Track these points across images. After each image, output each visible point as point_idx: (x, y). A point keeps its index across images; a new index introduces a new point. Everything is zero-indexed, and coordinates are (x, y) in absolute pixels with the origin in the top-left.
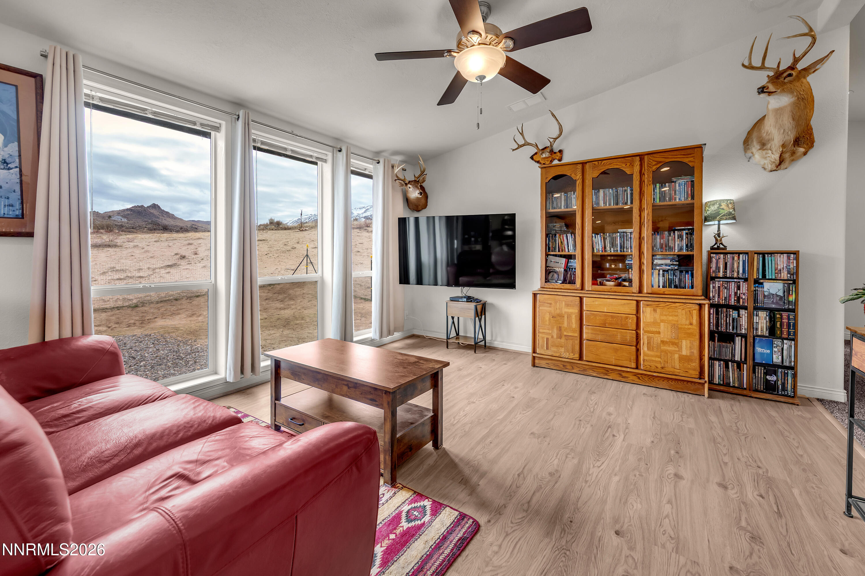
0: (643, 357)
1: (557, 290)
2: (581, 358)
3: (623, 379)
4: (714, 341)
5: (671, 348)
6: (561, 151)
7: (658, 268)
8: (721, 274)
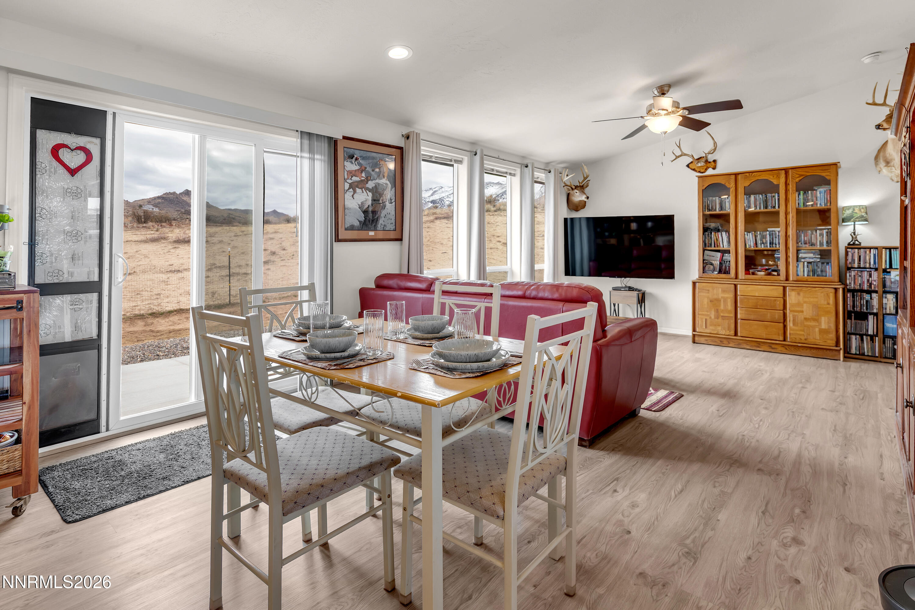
0: (790, 331)
1: (714, 279)
2: (736, 334)
3: (773, 350)
4: (851, 319)
5: (813, 323)
6: (715, 161)
7: (803, 260)
8: (856, 265)
